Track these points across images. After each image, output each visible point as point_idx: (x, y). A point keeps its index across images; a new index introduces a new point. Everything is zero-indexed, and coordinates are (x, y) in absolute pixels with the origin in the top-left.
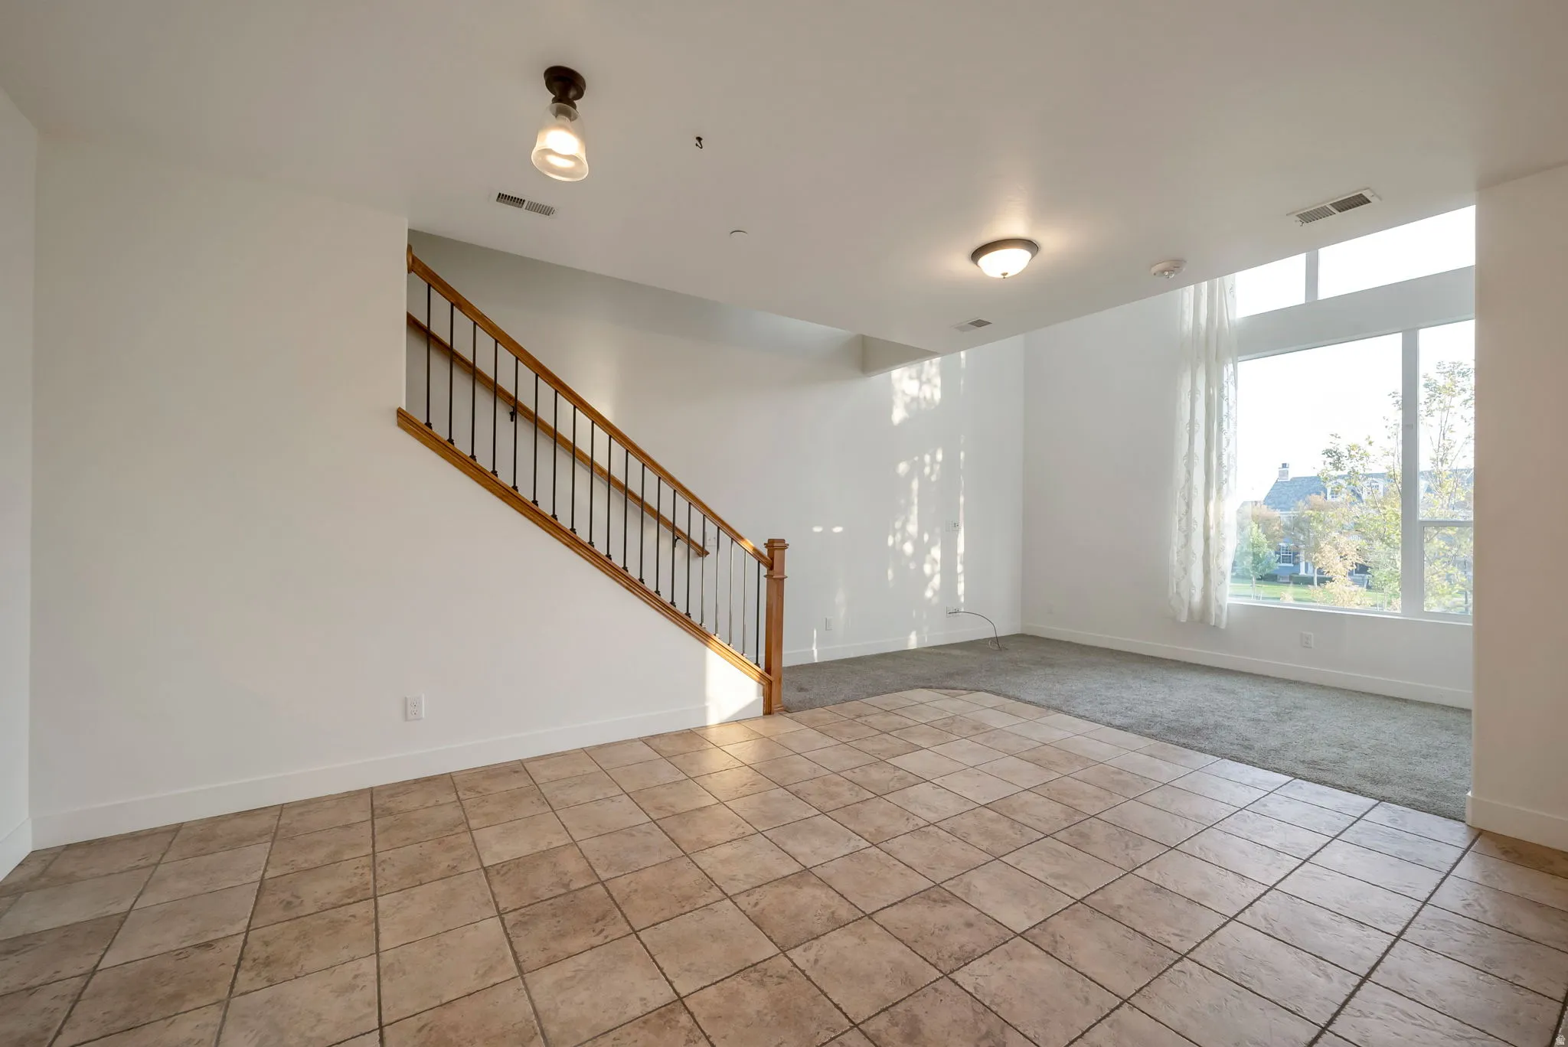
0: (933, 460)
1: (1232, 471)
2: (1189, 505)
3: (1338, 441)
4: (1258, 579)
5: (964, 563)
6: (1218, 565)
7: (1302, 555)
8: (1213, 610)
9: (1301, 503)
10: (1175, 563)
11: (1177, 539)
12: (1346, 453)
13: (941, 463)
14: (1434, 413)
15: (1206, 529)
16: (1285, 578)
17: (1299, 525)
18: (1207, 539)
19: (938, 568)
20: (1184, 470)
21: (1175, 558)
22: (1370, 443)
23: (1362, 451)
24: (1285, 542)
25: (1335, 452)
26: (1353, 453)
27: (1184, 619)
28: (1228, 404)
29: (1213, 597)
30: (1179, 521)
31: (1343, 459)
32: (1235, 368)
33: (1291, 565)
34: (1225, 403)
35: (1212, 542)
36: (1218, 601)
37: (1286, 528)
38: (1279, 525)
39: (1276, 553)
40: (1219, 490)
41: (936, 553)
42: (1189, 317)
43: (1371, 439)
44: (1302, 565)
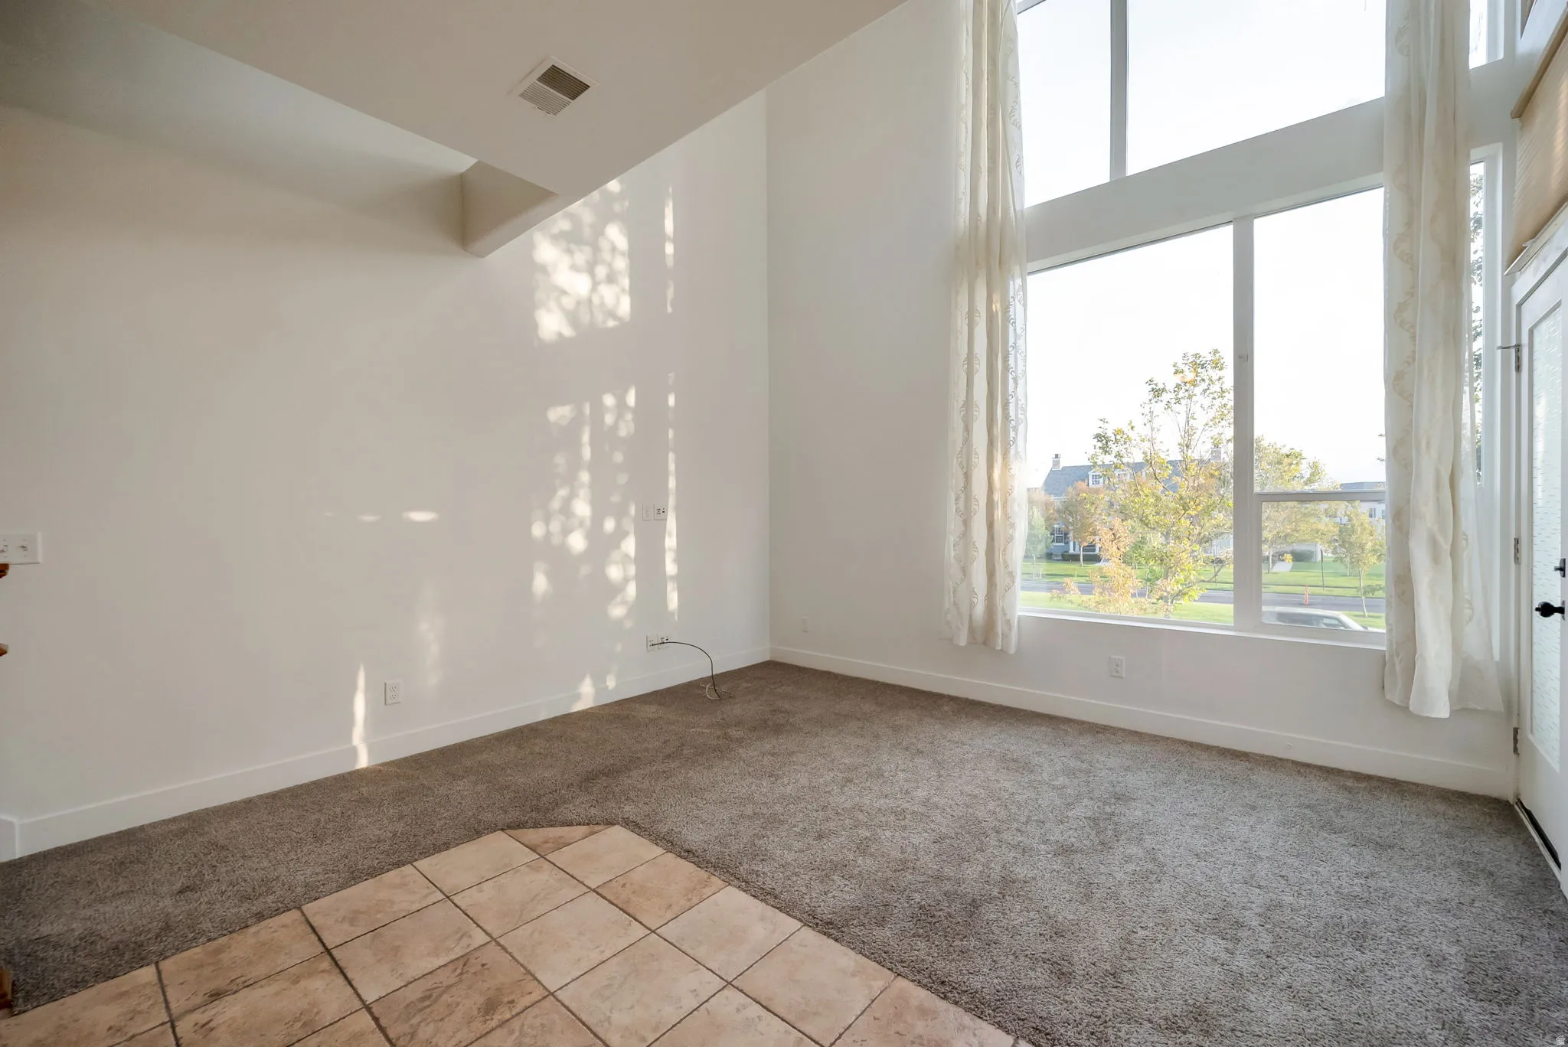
0: (621, 404)
1: (1021, 428)
2: (967, 477)
3: (1106, 426)
4: (1038, 558)
5: (678, 560)
6: (1005, 562)
7: (1071, 535)
8: (1000, 628)
9: (1070, 489)
10: (952, 561)
11: (954, 525)
12: (1113, 438)
13: (635, 411)
14: (1182, 401)
15: (990, 505)
16: (1057, 556)
17: (1069, 509)
18: (990, 526)
19: (632, 570)
20: (961, 425)
21: (951, 553)
22: (1132, 428)
23: (1125, 436)
24: (1058, 524)
25: (1104, 436)
26: (1118, 437)
27: (963, 640)
28: (1015, 330)
29: (999, 609)
30: (957, 499)
31: (1110, 444)
32: (1024, 281)
33: (1063, 544)
34: (1011, 328)
35: (997, 526)
36: (1005, 614)
37: (1059, 511)
38: (1054, 508)
39: (1052, 534)
40: (1005, 455)
41: (629, 546)
42: (964, 207)
43: (1133, 425)
44: (1071, 544)
